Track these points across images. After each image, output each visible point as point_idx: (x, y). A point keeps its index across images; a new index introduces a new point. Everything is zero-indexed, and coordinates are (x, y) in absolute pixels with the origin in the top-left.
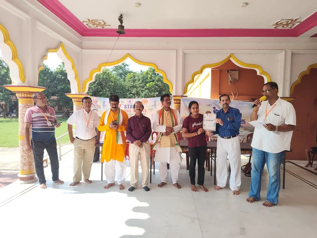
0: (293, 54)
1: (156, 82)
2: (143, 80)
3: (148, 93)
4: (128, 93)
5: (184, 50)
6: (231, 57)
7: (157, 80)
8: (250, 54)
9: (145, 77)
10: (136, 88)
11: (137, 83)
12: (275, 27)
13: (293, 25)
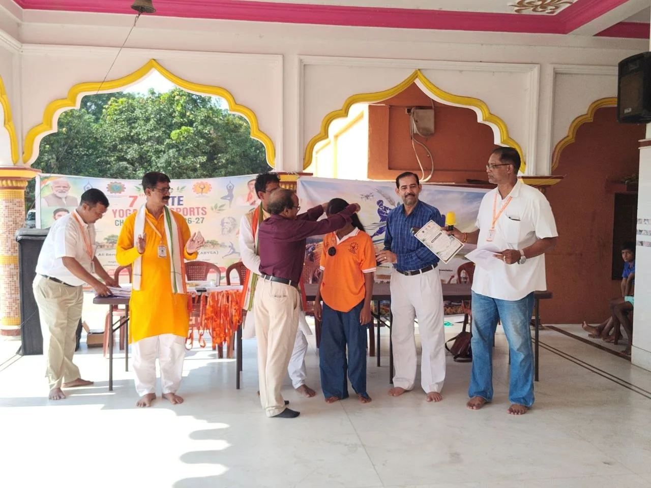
0: (556, 74)
1: (200, 127)
2: (160, 120)
3: (174, 158)
4: (113, 159)
5: (302, 57)
6: (417, 77)
7: (202, 120)
8: (461, 71)
9: (164, 111)
10: (139, 144)
11: (140, 129)
12: (516, 11)
13: (557, 8)
